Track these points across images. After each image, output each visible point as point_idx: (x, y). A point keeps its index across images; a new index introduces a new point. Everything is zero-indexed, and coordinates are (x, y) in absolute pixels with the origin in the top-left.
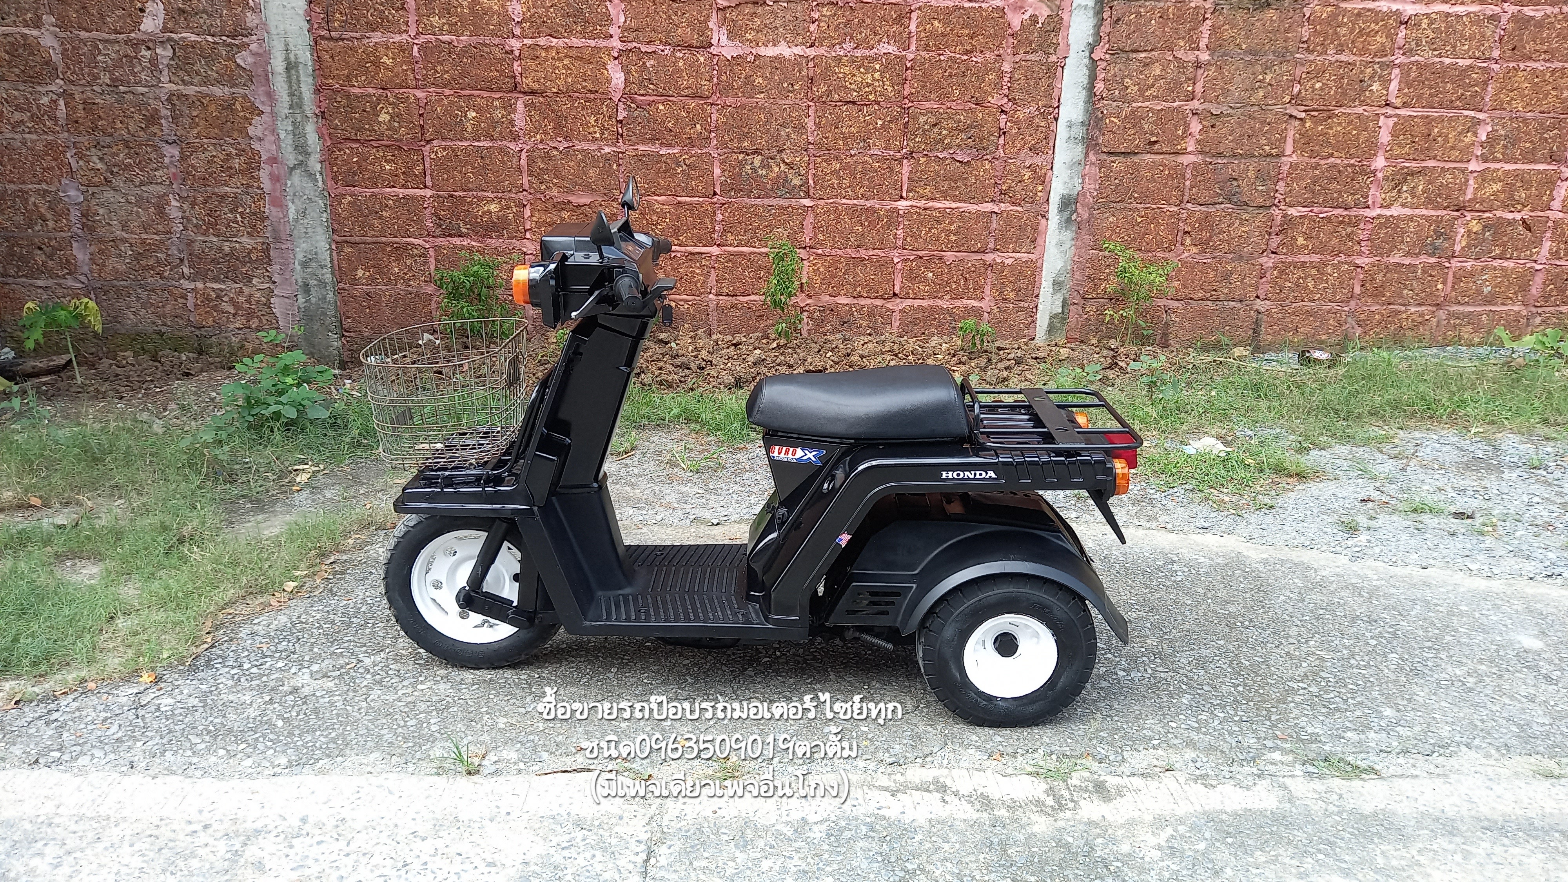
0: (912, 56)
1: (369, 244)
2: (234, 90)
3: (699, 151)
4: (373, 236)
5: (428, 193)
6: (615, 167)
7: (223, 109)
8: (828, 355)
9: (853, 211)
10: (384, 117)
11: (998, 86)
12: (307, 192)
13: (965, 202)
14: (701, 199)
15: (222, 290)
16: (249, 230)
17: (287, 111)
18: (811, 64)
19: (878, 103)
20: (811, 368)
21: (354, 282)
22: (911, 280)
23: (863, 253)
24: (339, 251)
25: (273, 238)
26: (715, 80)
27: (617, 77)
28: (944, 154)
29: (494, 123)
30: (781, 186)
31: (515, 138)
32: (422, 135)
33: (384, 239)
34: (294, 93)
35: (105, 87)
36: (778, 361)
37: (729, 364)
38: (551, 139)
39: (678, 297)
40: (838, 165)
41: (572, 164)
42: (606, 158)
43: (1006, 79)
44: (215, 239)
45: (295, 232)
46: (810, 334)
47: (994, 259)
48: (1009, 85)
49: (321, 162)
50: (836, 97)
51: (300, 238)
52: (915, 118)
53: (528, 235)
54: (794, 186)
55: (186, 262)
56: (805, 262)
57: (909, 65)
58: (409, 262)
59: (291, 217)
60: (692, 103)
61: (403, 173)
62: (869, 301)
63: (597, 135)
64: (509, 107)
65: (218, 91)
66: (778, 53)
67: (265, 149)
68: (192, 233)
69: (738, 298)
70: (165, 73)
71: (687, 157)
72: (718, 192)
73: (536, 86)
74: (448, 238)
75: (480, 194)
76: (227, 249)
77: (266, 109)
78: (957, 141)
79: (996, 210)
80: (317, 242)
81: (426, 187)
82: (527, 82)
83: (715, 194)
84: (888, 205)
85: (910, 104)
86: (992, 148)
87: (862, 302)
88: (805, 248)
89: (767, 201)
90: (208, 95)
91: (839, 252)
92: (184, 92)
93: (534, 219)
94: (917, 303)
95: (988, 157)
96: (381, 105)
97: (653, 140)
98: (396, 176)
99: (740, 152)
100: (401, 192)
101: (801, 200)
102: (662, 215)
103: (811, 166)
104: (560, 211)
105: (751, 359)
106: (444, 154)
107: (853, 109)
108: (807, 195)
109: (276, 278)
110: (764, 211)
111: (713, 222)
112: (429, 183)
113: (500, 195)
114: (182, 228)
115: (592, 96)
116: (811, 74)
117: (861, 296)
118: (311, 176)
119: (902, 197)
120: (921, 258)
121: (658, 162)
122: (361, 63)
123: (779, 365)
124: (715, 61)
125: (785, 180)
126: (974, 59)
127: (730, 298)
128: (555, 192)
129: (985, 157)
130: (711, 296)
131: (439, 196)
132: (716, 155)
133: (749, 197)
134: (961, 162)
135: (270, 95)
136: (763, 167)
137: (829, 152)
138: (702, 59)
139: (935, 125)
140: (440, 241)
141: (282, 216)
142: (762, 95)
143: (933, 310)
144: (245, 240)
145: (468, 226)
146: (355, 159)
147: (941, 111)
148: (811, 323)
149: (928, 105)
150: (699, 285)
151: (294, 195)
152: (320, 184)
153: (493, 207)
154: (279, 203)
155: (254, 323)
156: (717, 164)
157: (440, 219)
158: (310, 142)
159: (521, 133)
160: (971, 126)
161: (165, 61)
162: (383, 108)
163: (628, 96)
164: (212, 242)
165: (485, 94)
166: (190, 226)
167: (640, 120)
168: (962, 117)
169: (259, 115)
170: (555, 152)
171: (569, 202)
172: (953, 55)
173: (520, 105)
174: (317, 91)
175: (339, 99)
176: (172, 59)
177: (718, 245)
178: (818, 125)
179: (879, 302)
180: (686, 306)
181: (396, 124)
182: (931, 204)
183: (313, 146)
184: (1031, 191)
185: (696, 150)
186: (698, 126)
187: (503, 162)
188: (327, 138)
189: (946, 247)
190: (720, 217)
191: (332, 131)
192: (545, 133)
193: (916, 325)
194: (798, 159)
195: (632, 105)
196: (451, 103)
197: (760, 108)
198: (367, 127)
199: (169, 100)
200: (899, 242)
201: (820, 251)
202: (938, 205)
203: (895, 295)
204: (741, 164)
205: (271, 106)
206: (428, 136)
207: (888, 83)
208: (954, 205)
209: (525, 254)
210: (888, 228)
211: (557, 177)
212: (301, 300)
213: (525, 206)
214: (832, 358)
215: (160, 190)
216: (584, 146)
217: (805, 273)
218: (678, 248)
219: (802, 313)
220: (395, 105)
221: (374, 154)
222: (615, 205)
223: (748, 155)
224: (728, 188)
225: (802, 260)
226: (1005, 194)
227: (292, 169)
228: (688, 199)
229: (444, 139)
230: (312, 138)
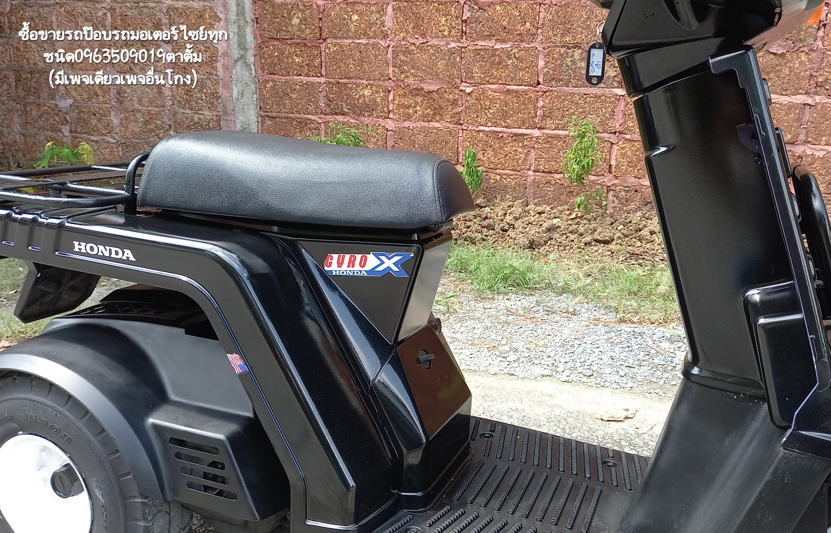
1: (282, 118)
2: (206, 3)
3: (527, 46)
4: (285, 112)
5: (323, 80)
6: (458, 59)
7: (198, 18)
8: (619, 228)
10: (296, 21)
12: (245, 78)
14: (526, 88)
16: (210, 105)
17: (234, 18)
20: (599, 238)
24: (263, 123)
25: (223, 112)
29: (370, 25)
31: (385, 37)
32: (321, 35)
33: (291, 115)
34: (240, 5)
35: (133, 4)
36: (571, 228)
37: (528, 229)
38: (411, 37)
39: (502, 171)
41: (425, 57)
42: (451, 52)
44: (189, 112)
45: (236, 108)
46: (614, 211)
47: (804, 151)
49: (255, 56)
51: (239, 112)
53: (391, 116)
54: (609, 77)
55: (172, 127)
56: (615, 146)
58: (307, 133)
59: (234, 97)
60: (524, 5)
61: (307, 65)
63: (446, 33)
64: (382, 12)
65: (196, 5)
67: (220, 46)
68: (176, 107)
69: (552, 175)
71: (516, 51)
72: (541, 82)
74: (335, 116)
75: (357, 81)
76: (196, 119)
77: (222, 16)
79: (810, 101)
80: (250, 115)
81: (322, 76)
83: (539, 83)
86: (811, 41)
88: (615, 133)
89: (583, 90)
90: (190, 8)
92: (176, 6)
93: (396, 102)
95: (805, 49)
96: (294, 12)
97: (490, 37)
98: (302, 67)
99: (562, 46)
100: (305, 79)
101: (614, 90)
102: (493, 101)
104: (415, 96)
105: (545, 225)
106: (335, 49)
108: (621, 85)
110: (580, 99)
111: (535, 108)
112: (324, 73)
113: (372, 82)
114: (171, 103)
118: (248, 66)
121: (492, 56)
123: (571, 232)
127: (546, 175)
128: (411, 80)
129: (801, 49)
130: (530, 173)
131: (330, 83)
132: (541, 49)
133: (568, 86)
134: (775, 54)
135: (226, 6)
136: (581, 59)
140: (329, 118)
141: (229, 96)
144: (206, 112)
145: (349, 107)
146: (276, 54)
148: (616, 201)
150: (520, 162)
151: (237, 80)
152: (253, 72)
153: (367, 92)
154: (228, 87)
156: (541, 57)
157: (330, 101)
158: (248, 41)
159: (389, 33)
162: (295, 14)
164: (187, 114)
165: (365, 1)
166: (176, 102)
167: (481, 20)
169: (219, 21)
170: (413, 47)
171: (422, 89)
173: (390, 9)
175: (267, 8)
177: (539, 128)
180: (509, 180)
181: (303, 26)
183: (250, 44)
185: (523, 45)
186: (528, 24)
187: (376, 56)
188: (259, 37)
190: (541, 103)
191: (262, 32)
192: (407, 32)
195: (475, 7)
196: (341, 9)
197: (583, 6)
198: (284, 28)
199: (167, 11)
201: (628, 137)
204: (562, 57)
205: (226, 14)
206: (324, 36)
209: (387, 130)
211: (413, 68)
213: (390, 91)
214: (622, 231)
216: (435, 42)
217: (613, 156)
218: (505, 130)
219: (608, 192)
220: (303, 11)
221: (288, 50)
222: (457, 91)
223: (569, 48)
224: (550, 80)
225: (612, 143)
226: (821, 86)
227: (236, 61)
228: (515, 87)
229: (335, 37)
230: (250, 38)
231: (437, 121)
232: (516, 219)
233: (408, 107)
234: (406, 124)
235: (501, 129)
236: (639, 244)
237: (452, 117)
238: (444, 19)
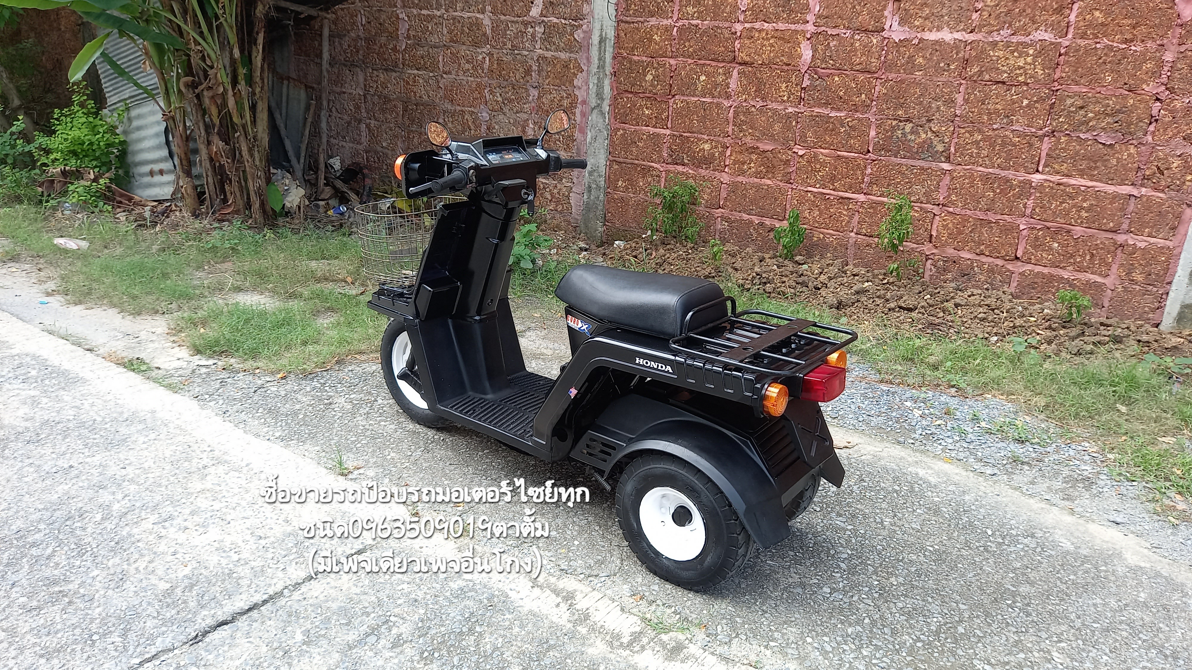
0: (1067, 43)
1: (628, 164)
2: (572, 55)
3: (861, 116)
4: (632, 159)
5: (668, 132)
6: (794, 123)
7: (563, 67)
8: (926, 297)
9: (986, 178)
10: (649, 77)
11: (1155, 74)
12: (599, 125)
13: (1100, 181)
14: (856, 155)
15: (547, 184)
17: (596, 70)
18: (968, 48)
19: (1027, 84)
20: (903, 305)
21: (616, 188)
22: (1035, 247)
23: (992, 217)
24: (611, 167)
26: (883, 58)
27: (806, 53)
28: (1088, 136)
29: (716, 85)
30: (926, 149)
31: (728, 97)
32: (670, 91)
33: (636, 162)
34: (601, 59)
35: (508, 51)
36: (878, 294)
38: (752, 99)
39: (825, 231)
40: (980, 137)
41: (763, 119)
42: (788, 116)
43: (1166, 69)
45: (589, 151)
46: (931, 279)
47: (1126, 240)
48: (1169, 74)
49: (610, 106)
50: (987, 77)
51: (590, 155)
52: (1062, 100)
53: (726, 170)
54: (937, 152)
56: (937, 217)
57: (1063, 51)
58: (649, 179)
59: (588, 141)
60: (861, 77)
61: (655, 117)
62: (990, 260)
63: (785, 98)
64: (728, 74)
65: (563, 56)
66: (941, 37)
67: (580, 94)
69: (873, 239)
70: (539, 42)
71: (849, 119)
72: (871, 151)
73: (747, 59)
74: (675, 166)
75: (700, 136)
77: (585, 68)
78: (1103, 124)
79: (1135, 192)
80: (600, 159)
81: (668, 128)
82: (743, 56)
83: (869, 152)
84: (1022, 176)
85: (1059, 87)
86: (1140, 134)
87: (984, 259)
88: (938, 205)
89: (911, 162)
90: (557, 58)
91: (969, 212)
92: (546, 55)
93: (733, 158)
94: (1038, 269)
95: (1134, 142)
96: (649, 69)
97: (826, 104)
98: (651, 118)
99: (895, 119)
100: (652, 130)
101: (941, 164)
102: (823, 164)
103: (955, 135)
104: (750, 154)
105: (855, 288)
106: (682, 105)
107: (1001, 88)
108: (948, 160)
109: (575, 180)
110: (907, 170)
111: (863, 175)
112: (669, 126)
113: (712, 138)
115: (786, 68)
116: (967, 57)
117: (983, 254)
118: (602, 114)
119: (1038, 171)
120: (1048, 228)
121: (827, 123)
122: (641, 40)
123: (878, 297)
124: (885, 43)
125: (931, 146)
126: (1133, 48)
127: (867, 238)
128: (748, 140)
129: (1131, 142)
130: (852, 234)
131: (674, 135)
132: (874, 120)
133: (896, 157)
134: (1104, 144)
135: (588, 59)
136: (912, 133)
137: (975, 125)
138: (875, 41)
139: (1082, 108)
140: (671, 167)
141: (583, 140)
142: (921, 73)
143: (1051, 278)
145: (689, 158)
146: (629, 105)
147: (1090, 95)
148: (934, 270)
149: (1075, 88)
150: (844, 224)
151: (592, 126)
152: (607, 120)
153: (707, 146)
154: (583, 131)
155: (560, 208)
156: (873, 127)
157: (673, 151)
158: (605, 92)
159: (733, 94)
160: (1119, 111)
161: (539, 36)
162: (649, 71)
163: (812, 68)
165: (714, 64)
167: (819, 89)
168: (1111, 102)
169: (581, 72)
170: (753, 109)
171: (758, 148)
172: (1110, 43)
173: (735, 73)
174: (614, 58)
175: (625, 63)
176: (543, 34)
177: (865, 194)
178: (966, 101)
179: (1000, 262)
180: (831, 239)
181: (656, 83)
182: (1065, 180)
183: (606, 94)
184: (1179, 179)
185: (858, 115)
186: (863, 96)
187: (718, 114)
188: (615, 89)
189: (1076, 222)
190: (869, 171)
191: (618, 85)
192: (749, 94)
193: (1033, 288)
194: (944, 129)
195: (815, 76)
196: (691, 70)
197: (917, 84)
198: (638, 83)
199: (538, 60)
200: (1028, 211)
201: (951, 210)
202: (1072, 181)
203: (1017, 258)
204: (893, 129)
205: (588, 66)
206: (673, 93)
207: (1039, 67)
208: (1090, 184)
209: (722, 183)
210: (1019, 198)
211: (752, 128)
212: (585, 197)
213: (728, 147)
214: (929, 300)
215: (525, 116)
216: (774, 106)
217: (935, 226)
218: (832, 192)
219: (927, 260)
220: (657, 69)
221: (640, 102)
222: (790, 153)
223: (901, 121)
224: (880, 148)
225: (935, 215)
226: (1148, 179)
227: (593, 109)
228: (846, 154)
229: (683, 95)
230: (607, 89)
231: (769, 179)
232: (830, 279)
233: (743, 163)
234: (740, 179)
235: (828, 191)
236: (941, 314)
237: (783, 176)
238: (784, 85)
